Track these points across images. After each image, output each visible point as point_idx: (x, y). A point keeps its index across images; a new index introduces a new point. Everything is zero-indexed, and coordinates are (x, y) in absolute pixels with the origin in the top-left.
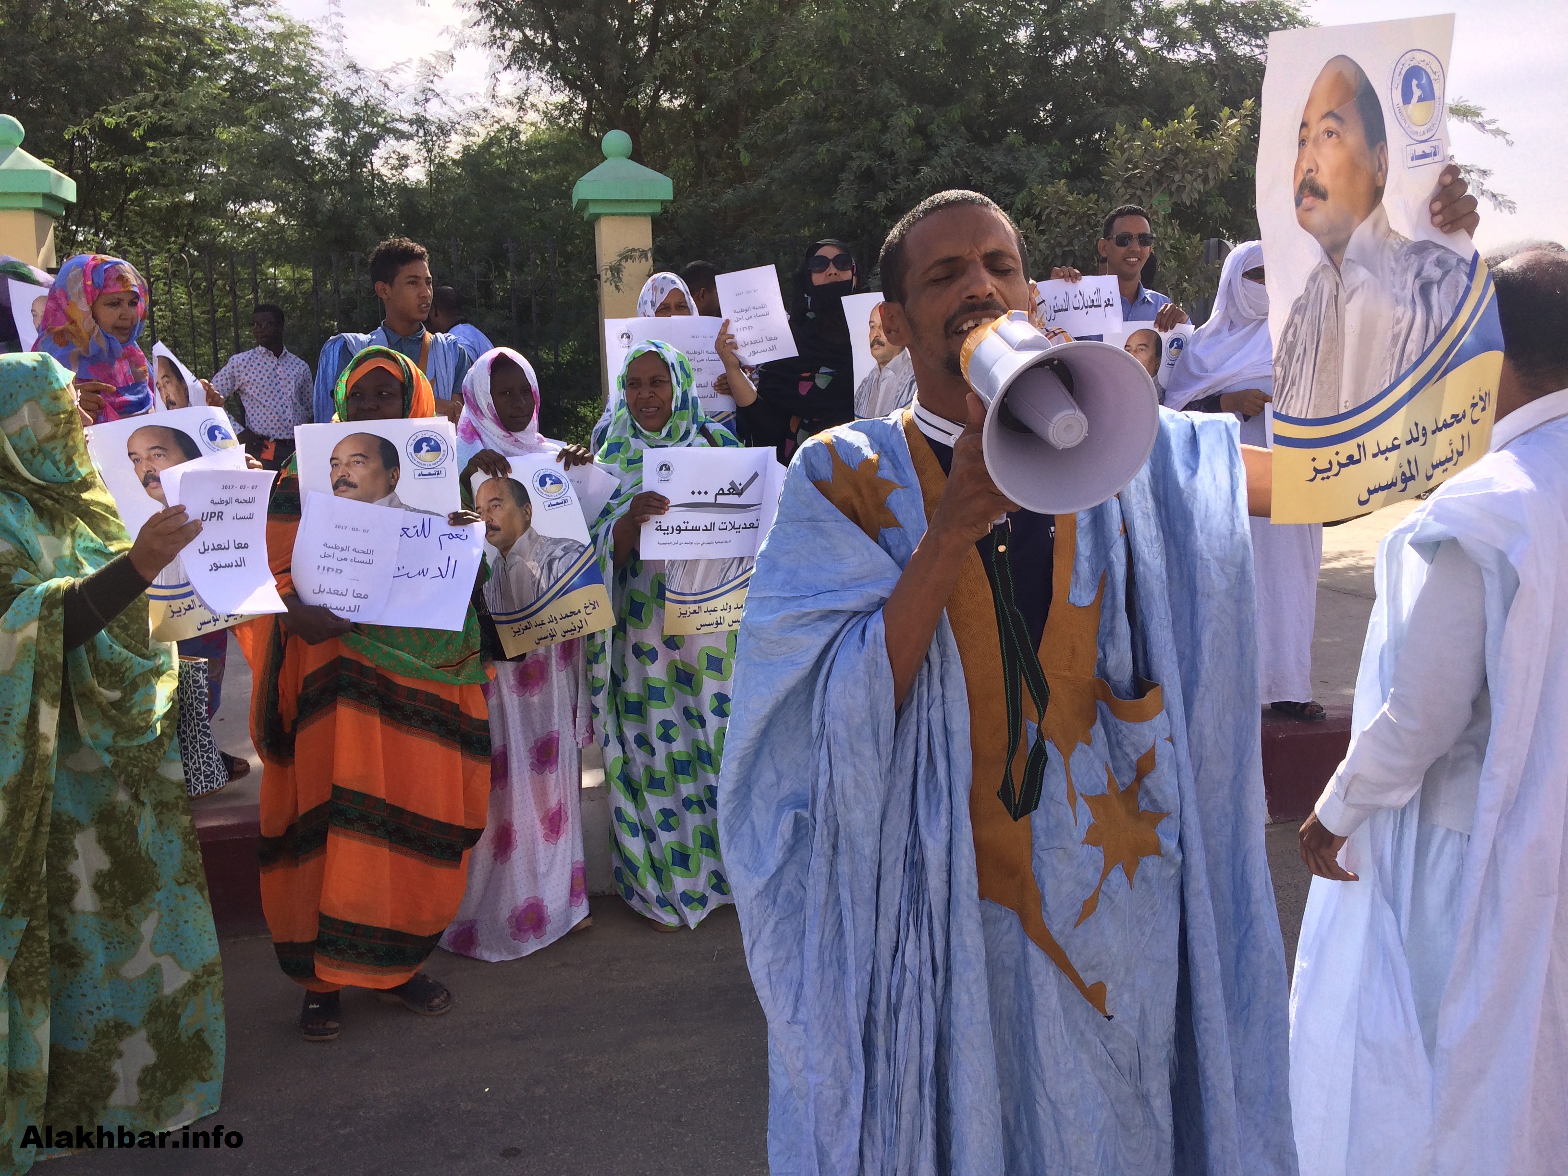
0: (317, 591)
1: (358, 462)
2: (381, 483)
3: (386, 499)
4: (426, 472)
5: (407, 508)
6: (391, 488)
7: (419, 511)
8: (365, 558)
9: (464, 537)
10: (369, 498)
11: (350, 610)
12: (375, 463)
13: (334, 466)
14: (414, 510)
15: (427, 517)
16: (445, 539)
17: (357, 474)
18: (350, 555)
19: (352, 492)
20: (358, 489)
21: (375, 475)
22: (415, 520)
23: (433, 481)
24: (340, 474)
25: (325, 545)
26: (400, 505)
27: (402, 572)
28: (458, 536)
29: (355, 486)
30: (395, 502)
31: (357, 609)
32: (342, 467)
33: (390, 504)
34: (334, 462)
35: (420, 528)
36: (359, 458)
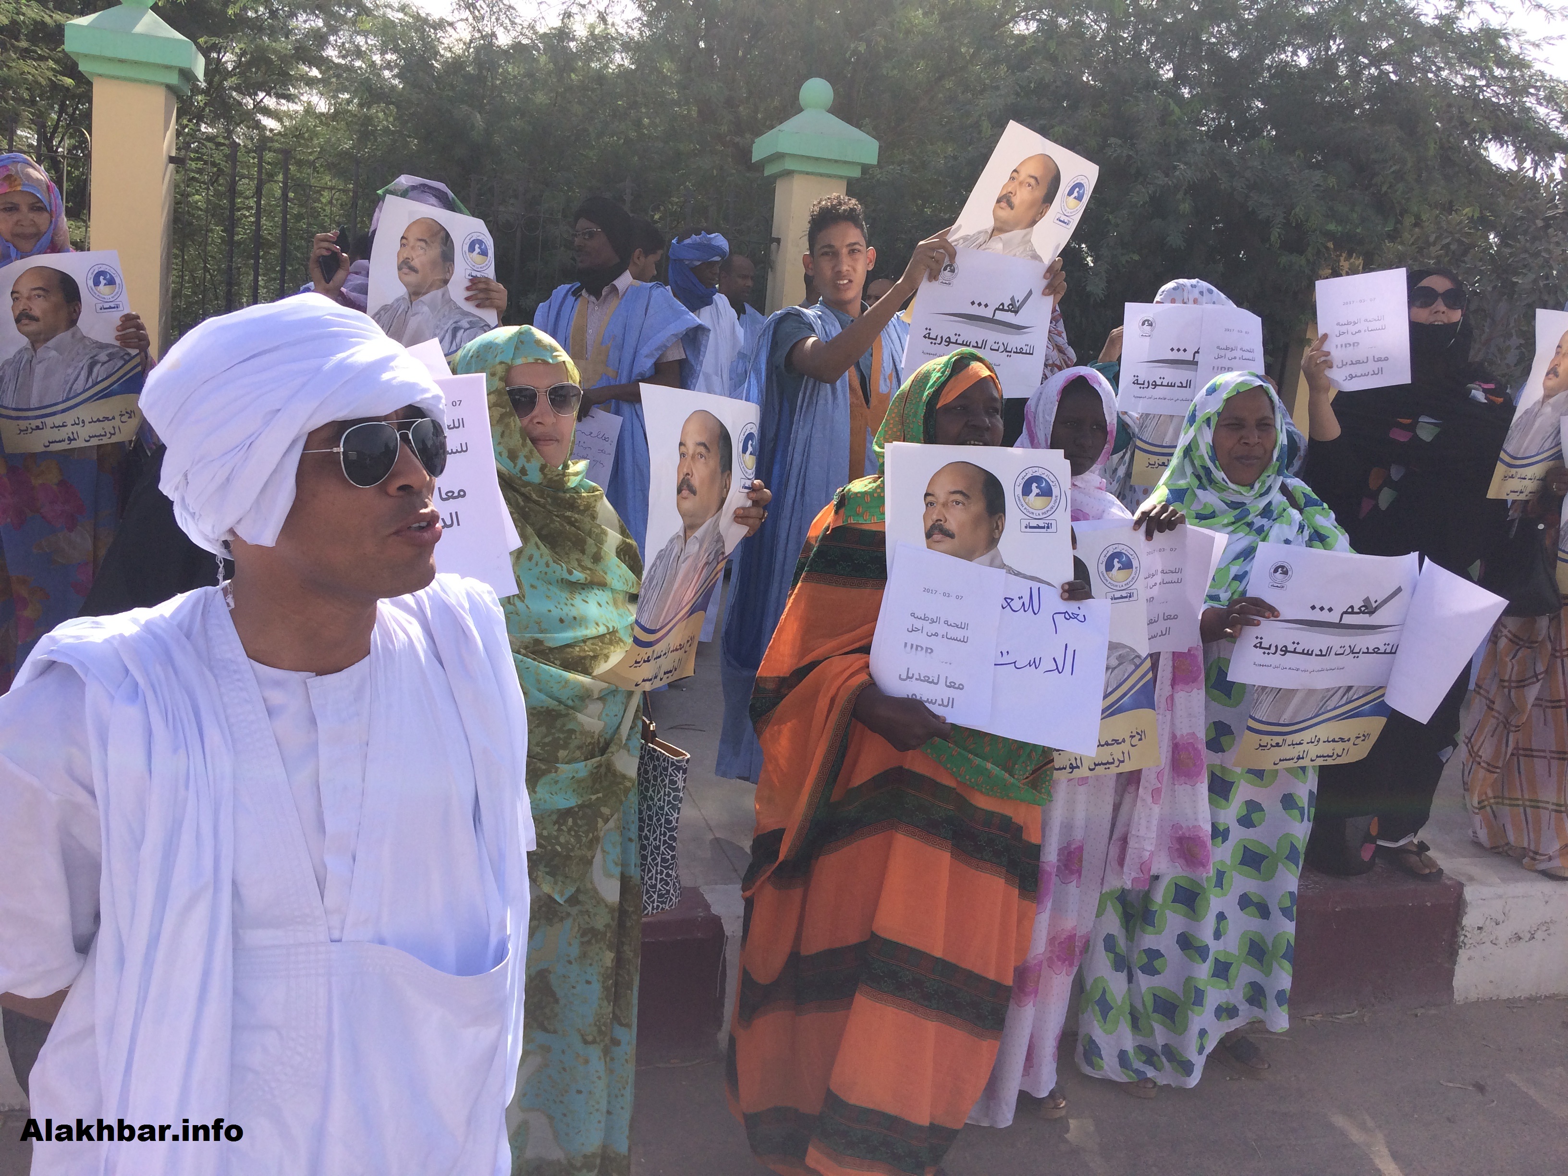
0: (904, 676)
1: (958, 503)
2: (982, 534)
3: (986, 558)
4: (1034, 523)
5: (1011, 571)
6: (992, 541)
7: (1025, 577)
8: (959, 633)
9: (1081, 618)
10: (968, 554)
11: (942, 705)
12: (977, 506)
13: (929, 504)
14: (1018, 574)
15: (1035, 585)
16: (1059, 618)
17: (956, 518)
18: (941, 629)
19: (948, 543)
20: (956, 540)
21: (976, 522)
22: (1020, 588)
23: (1041, 535)
24: (935, 517)
25: (913, 615)
26: (1003, 566)
27: (1006, 659)
28: (1075, 616)
29: (951, 536)
30: (997, 562)
31: (951, 703)
32: (939, 507)
33: (991, 565)
34: (929, 499)
35: (1026, 600)
36: (958, 497)
